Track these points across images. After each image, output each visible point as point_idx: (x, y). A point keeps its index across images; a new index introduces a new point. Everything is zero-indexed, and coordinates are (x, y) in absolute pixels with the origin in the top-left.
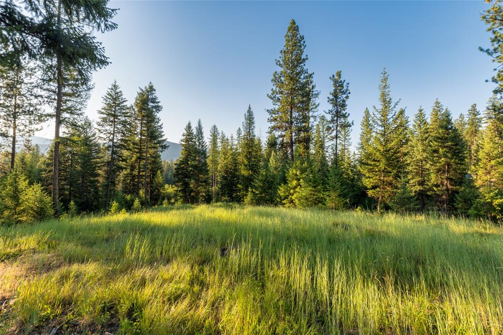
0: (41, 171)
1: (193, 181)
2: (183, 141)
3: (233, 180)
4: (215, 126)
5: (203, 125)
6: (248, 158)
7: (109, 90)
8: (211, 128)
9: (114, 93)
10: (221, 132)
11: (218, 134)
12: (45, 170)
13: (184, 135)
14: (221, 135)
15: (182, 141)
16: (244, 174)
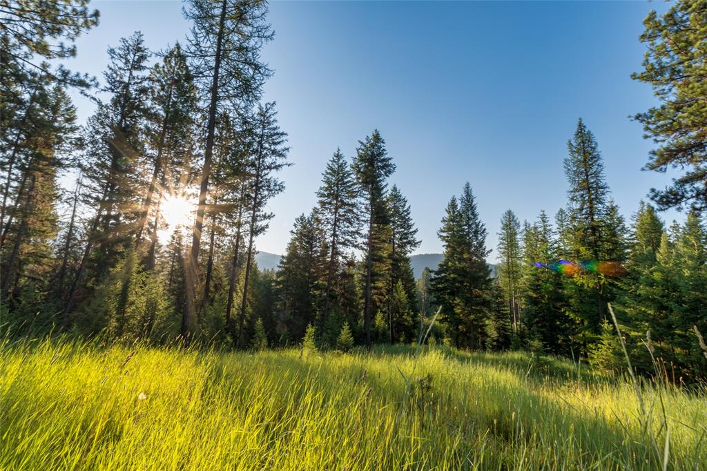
0: (271, 282)
1: (458, 301)
2: (444, 232)
3: (554, 307)
4: (509, 213)
5: (474, 193)
6: (590, 244)
7: (330, 163)
8: (502, 217)
9: (336, 166)
10: (522, 223)
11: (518, 225)
12: (275, 281)
13: (444, 221)
14: (522, 228)
15: (442, 231)
16: (583, 285)
